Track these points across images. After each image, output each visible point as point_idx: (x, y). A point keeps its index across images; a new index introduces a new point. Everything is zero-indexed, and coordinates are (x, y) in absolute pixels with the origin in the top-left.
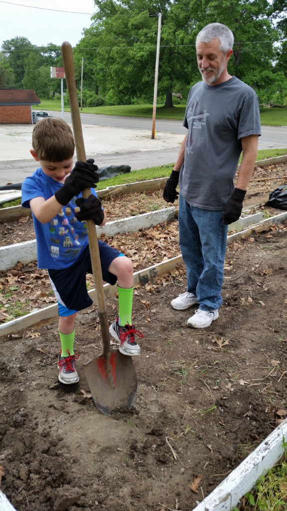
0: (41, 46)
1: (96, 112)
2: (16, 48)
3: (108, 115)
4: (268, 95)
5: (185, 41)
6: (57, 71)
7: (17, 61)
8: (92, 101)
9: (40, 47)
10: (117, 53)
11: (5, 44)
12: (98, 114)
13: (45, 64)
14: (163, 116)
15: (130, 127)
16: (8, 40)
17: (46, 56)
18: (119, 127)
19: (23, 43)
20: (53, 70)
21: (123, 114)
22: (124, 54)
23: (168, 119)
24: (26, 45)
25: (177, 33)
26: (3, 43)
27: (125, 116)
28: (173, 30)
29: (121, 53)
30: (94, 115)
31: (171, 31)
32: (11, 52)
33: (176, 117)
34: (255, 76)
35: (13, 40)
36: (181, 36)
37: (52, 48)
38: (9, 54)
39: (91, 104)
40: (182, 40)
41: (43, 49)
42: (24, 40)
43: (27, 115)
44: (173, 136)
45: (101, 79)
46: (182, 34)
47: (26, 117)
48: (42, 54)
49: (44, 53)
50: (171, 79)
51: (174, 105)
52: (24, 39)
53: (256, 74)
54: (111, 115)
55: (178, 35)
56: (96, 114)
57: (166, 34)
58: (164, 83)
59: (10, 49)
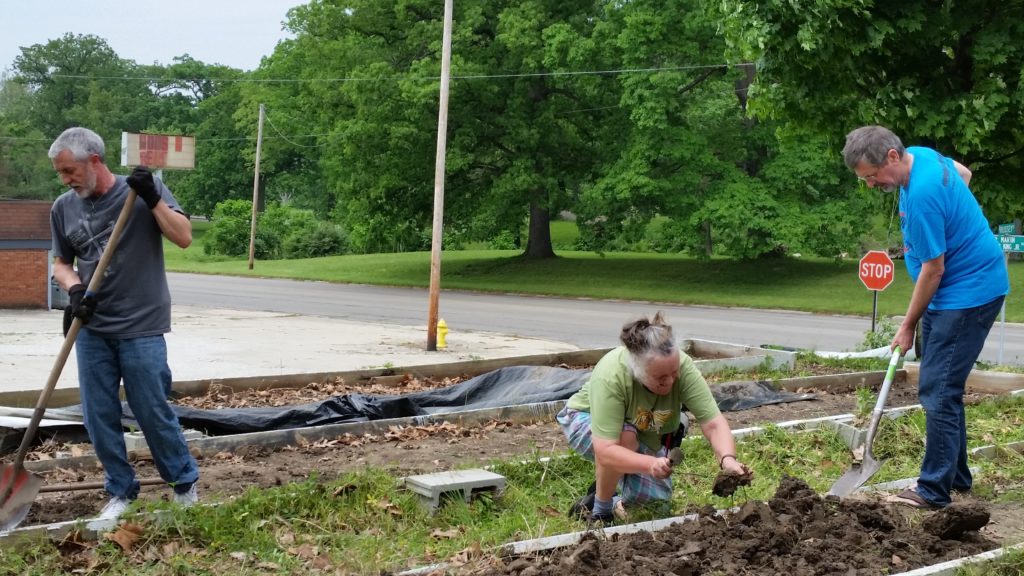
0: (150, 64)
1: (299, 273)
2: (66, 69)
3: (334, 282)
4: (852, 218)
5: (572, 53)
6: (142, 146)
7: (64, 111)
8: (298, 241)
9: (147, 68)
10: (360, 89)
11: (25, 55)
12: (303, 279)
13: (163, 120)
14: (512, 287)
15: (383, 319)
16: (39, 46)
17: (165, 97)
18: (345, 317)
19: (89, 52)
20: (129, 142)
21: (383, 281)
22: (382, 93)
23: (531, 295)
24: (97, 61)
25: (547, 31)
26: (21, 53)
27: (388, 284)
28: (534, 22)
29: (372, 90)
30: (290, 282)
31: (527, 24)
32: (46, 81)
33: (555, 289)
34: (803, 159)
35: (54, 45)
36: (560, 38)
37: (188, 71)
38: (37, 87)
39: (296, 249)
40: (563, 50)
41: (158, 73)
42: (91, 43)
43: (31, 282)
44: (507, 344)
45: (340, 169)
46: (563, 32)
47: (28, 286)
48: (153, 89)
49: (159, 87)
50: (539, 168)
51: (557, 252)
52: (93, 42)
53: (808, 155)
54: (342, 282)
55: (549, 37)
56: (296, 279)
57: (514, 32)
58: (518, 181)
59: (42, 70)
